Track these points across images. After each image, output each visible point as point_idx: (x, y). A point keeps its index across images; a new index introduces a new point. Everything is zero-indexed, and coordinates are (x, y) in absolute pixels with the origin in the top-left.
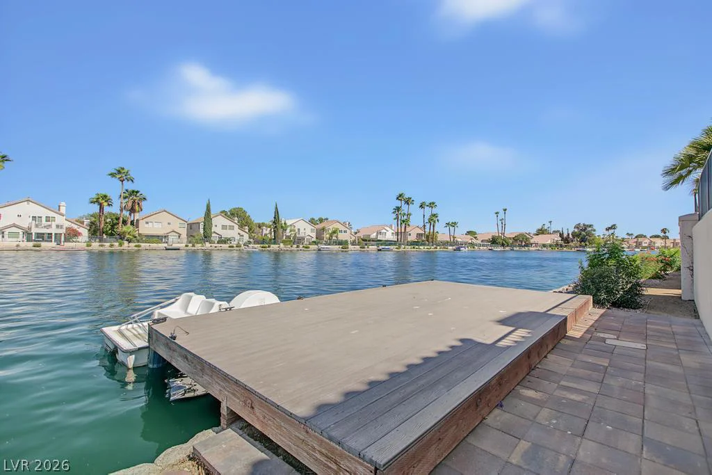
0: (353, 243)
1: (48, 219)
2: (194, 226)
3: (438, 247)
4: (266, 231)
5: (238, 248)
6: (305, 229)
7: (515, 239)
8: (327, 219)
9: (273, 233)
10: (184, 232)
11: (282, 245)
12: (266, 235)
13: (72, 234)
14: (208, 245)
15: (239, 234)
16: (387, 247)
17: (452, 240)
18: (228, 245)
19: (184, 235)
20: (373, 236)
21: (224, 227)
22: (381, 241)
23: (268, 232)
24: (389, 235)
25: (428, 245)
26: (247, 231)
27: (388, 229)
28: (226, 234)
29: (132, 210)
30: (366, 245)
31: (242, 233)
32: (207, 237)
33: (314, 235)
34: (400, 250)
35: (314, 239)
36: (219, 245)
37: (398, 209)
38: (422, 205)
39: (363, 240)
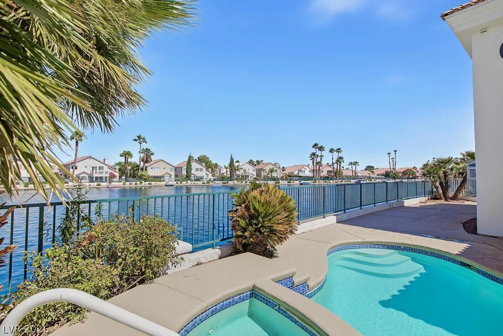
0: (282, 179)
1: (100, 168)
2: (177, 169)
3: (344, 181)
6: (248, 170)
7: (404, 173)
8: (262, 161)
9: (229, 173)
10: (173, 173)
11: (235, 182)
12: (223, 174)
13: (112, 176)
14: (189, 182)
15: (206, 174)
16: (306, 182)
17: (354, 174)
19: (173, 176)
20: (296, 173)
21: (197, 170)
22: (301, 177)
23: (224, 171)
24: (308, 173)
25: (336, 179)
26: (210, 171)
27: (306, 168)
28: (199, 174)
29: (146, 162)
30: (291, 180)
31: (208, 173)
32: (188, 177)
33: (255, 173)
35: (255, 176)
36: (197, 182)
37: (314, 154)
38: (331, 151)
39: (289, 176)
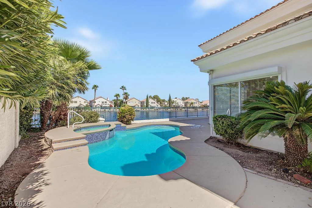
1: (105, 102)
2: (142, 102)
4: (166, 103)
6: (180, 103)
8: (189, 98)
9: (169, 105)
12: (166, 105)
13: (111, 106)
19: (140, 106)
20: (208, 104)
21: (152, 103)
23: (167, 104)
28: (153, 105)
29: (126, 99)
31: (158, 104)
32: (147, 107)
33: (184, 105)
39: (204, 106)
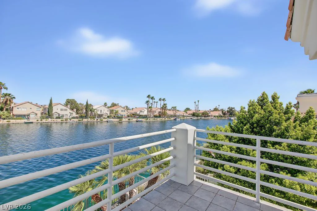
3: (166, 118)
5: (66, 121)
6: (104, 110)
7: (203, 114)
8: (118, 104)
9: (85, 113)
10: (40, 112)
11: (89, 119)
14: (50, 119)
15: (70, 113)
16: (141, 119)
17: (174, 114)
18: (61, 120)
19: (39, 115)
20: (138, 113)
21: (62, 110)
22: (140, 115)
24: (145, 113)
25: (162, 118)
26: (75, 111)
27: (145, 109)
28: (62, 113)
32: (49, 116)
33: (109, 113)
34: (147, 121)
35: (109, 115)
36: (57, 120)
37: (147, 102)
38: (160, 100)
39: (133, 115)
